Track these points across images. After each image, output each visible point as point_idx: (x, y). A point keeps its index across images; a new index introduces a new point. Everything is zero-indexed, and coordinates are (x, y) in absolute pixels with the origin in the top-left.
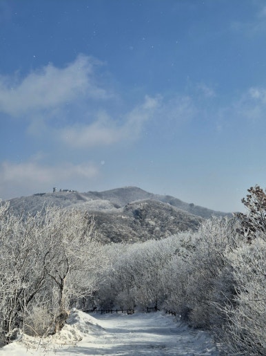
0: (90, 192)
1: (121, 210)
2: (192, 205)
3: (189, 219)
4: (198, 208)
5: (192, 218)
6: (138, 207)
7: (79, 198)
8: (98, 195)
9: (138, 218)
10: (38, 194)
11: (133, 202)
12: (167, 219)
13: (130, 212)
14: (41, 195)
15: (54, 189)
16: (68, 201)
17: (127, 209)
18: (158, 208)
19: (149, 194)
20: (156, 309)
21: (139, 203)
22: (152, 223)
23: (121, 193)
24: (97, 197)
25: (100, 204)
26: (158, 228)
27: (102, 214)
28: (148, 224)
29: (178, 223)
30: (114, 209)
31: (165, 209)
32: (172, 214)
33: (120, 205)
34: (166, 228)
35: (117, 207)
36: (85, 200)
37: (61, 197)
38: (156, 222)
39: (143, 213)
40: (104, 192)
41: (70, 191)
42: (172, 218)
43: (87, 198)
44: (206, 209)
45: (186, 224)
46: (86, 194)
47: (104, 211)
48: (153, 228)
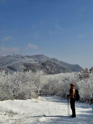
0: (27, 56)
1: (37, 63)
2: (61, 61)
3: (60, 66)
4: (63, 62)
5: (62, 66)
6: (44, 62)
7: (23, 58)
8: (29, 57)
9: (43, 66)
10: (8, 56)
11: (42, 60)
12: (53, 66)
13: (41, 63)
14: (9, 56)
15: (14, 54)
16: (19, 59)
17: (40, 62)
18: (50, 62)
19: (47, 57)
20: (54, 95)
21: (44, 60)
22: (48, 67)
23: (37, 56)
24: (29, 58)
25: (30, 60)
26: (50, 69)
27: (31, 64)
28: (46, 68)
29: (57, 68)
30: (35, 62)
31: (52, 63)
32: (55, 65)
33: (37, 61)
34: (53, 69)
35: (36, 61)
36: (25, 59)
37: (16, 57)
38: (49, 67)
39: (45, 64)
40: (31, 56)
41: (19, 55)
42: (55, 66)
43: (25, 58)
44: (66, 63)
45: (60, 68)
46: (25, 57)
47: (32, 63)
48: (48, 69)
